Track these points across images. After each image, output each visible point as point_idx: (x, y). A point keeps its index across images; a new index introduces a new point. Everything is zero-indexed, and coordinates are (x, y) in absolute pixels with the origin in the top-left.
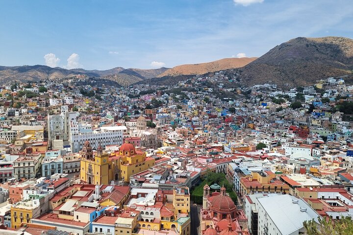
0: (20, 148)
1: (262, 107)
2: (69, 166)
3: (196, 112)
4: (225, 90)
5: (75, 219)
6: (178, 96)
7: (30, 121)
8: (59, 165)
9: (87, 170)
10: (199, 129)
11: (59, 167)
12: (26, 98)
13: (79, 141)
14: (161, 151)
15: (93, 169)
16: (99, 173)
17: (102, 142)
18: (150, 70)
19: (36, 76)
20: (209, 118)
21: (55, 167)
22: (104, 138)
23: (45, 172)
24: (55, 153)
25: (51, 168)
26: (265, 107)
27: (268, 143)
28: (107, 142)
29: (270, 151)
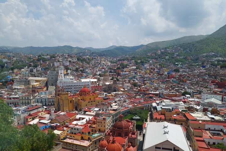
1: (201, 68)
2: (51, 100)
3: (148, 71)
4: (178, 57)
7: (41, 75)
8: (45, 99)
9: (57, 103)
10: (147, 83)
11: (46, 101)
14: (113, 94)
15: (60, 102)
16: (62, 105)
17: (76, 88)
20: (158, 75)
21: (43, 101)
22: (78, 85)
24: (45, 93)
25: (40, 101)
26: (204, 68)
27: (191, 92)
28: (80, 88)
29: (190, 97)
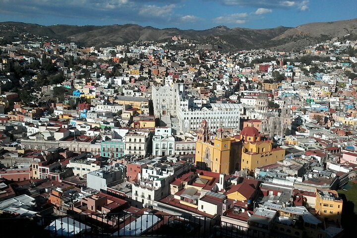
0: (127, 122)
5: (200, 209)
6: (308, 68)
8: (171, 145)
9: (204, 154)
12: (127, 64)
13: (190, 118)
15: (211, 153)
16: (219, 160)
17: (214, 123)
18: (263, 30)
19: (127, 37)
21: (166, 147)
23: (156, 152)
24: (165, 131)
25: (162, 147)
